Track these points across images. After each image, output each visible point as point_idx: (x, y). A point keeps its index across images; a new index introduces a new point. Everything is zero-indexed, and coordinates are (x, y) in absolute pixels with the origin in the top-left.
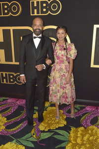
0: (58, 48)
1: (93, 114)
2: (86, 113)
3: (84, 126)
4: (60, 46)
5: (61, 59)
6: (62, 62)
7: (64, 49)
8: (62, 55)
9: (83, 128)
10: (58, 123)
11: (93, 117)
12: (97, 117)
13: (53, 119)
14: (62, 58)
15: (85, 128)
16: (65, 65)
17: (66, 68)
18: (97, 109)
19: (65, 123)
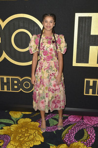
0: (45, 41)
1: (78, 126)
2: (69, 125)
3: (66, 143)
4: (47, 38)
5: (49, 55)
6: (51, 58)
7: (53, 42)
8: (51, 50)
9: (65, 145)
10: (33, 140)
11: (77, 129)
12: (82, 130)
13: (26, 135)
14: (50, 53)
15: (68, 145)
16: (55, 62)
17: (55, 66)
18: (83, 119)
19: (42, 139)
